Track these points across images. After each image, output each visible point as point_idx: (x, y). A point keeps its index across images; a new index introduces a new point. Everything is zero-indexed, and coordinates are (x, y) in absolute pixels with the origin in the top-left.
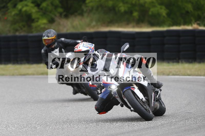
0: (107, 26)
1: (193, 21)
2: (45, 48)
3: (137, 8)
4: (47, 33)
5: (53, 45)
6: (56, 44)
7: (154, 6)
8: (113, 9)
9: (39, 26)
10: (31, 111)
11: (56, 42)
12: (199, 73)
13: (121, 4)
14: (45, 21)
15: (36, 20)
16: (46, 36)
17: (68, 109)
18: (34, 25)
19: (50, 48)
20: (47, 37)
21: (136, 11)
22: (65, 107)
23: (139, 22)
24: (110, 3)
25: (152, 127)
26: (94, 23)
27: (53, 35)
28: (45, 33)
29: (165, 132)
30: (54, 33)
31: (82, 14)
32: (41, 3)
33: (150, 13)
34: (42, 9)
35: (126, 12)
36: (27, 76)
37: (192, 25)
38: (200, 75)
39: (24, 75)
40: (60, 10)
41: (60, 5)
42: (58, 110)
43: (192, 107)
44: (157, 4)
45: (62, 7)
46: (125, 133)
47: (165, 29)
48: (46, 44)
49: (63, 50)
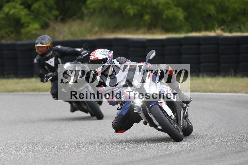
0: (113, 32)
1: (217, 26)
2: (38, 57)
3: (148, 10)
4: (41, 40)
5: (48, 53)
6: (51, 53)
7: (169, 8)
8: (119, 12)
9: (30, 32)
10: (20, 136)
11: (51, 50)
12: (224, 89)
13: (129, 6)
14: (36, 26)
15: (26, 24)
16: (39, 43)
17: (65, 133)
18: (23, 31)
19: (44, 57)
20: (41, 44)
21: (148, 14)
22: (61, 130)
23: (151, 27)
24: (116, 5)
25: (167, 155)
26: (96, 29)
27: (48, 42)
28: (38, 39)
29: (183, 160)
30: (49, 39)
31: (81, 18)
32: (33, 3)
33: (164, 17)
34: (33, 12)
35: (135, 15)
36: (15, 93)
37: (215, 31)
38: (225, 92)
39: (12, 91)
40: (56, 12)
41: (55, 7)
42: (54, 135)
43: (216, 130)
44: (172, 6)
45: (57, 9)
46: (134, 162)
47: (182, 35)
48: (40, 52)
49: (59, 59)
